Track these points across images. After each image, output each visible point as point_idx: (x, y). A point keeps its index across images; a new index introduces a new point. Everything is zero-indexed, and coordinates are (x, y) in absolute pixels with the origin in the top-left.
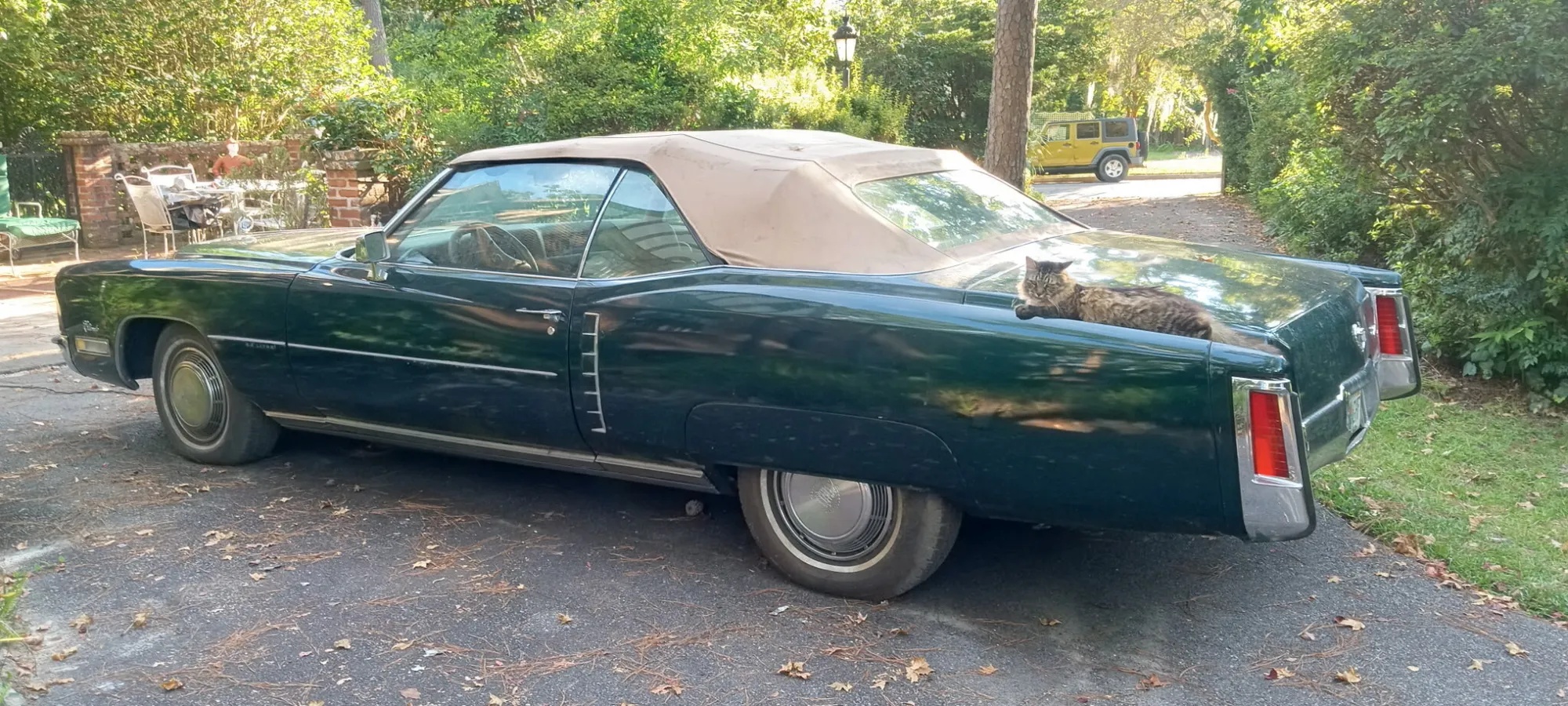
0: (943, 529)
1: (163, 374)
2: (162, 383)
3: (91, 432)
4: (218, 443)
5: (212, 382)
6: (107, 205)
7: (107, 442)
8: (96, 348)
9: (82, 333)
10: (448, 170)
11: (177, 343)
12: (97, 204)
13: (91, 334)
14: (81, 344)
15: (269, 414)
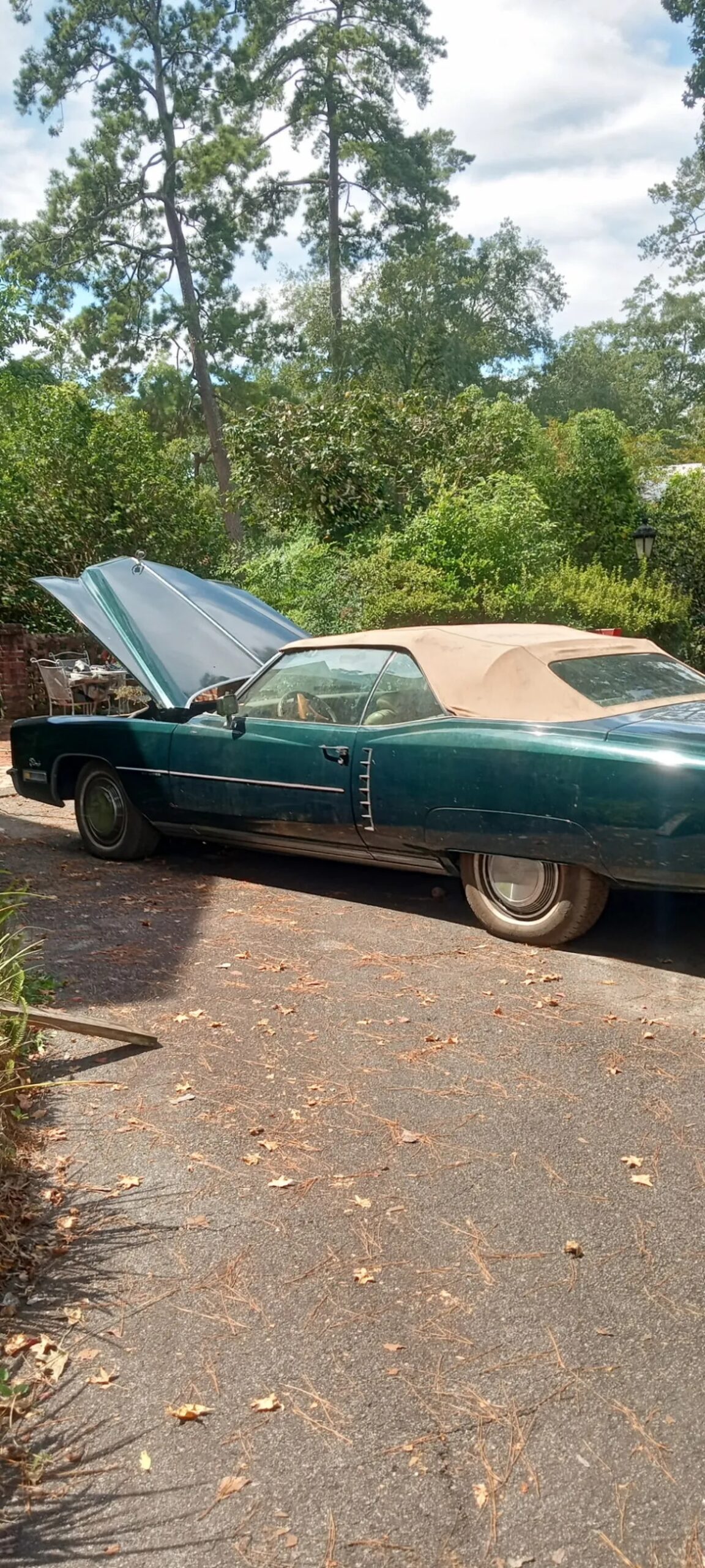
0: (592, 887)
1: (82, 797)
2: (82, 803)
3: (28, 839)
4: (118, 844)
5: (116, 802)
6: (19, 683)
7: (40, 845)
8: (39, 777)
9: (28, 767)
10: (280, 654)
11: (94, 774)
12: (11, 682)
13: (35, 768)
14: (27, 775)
15: (153, 823)
